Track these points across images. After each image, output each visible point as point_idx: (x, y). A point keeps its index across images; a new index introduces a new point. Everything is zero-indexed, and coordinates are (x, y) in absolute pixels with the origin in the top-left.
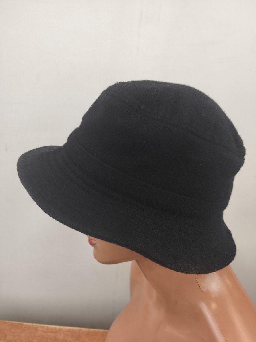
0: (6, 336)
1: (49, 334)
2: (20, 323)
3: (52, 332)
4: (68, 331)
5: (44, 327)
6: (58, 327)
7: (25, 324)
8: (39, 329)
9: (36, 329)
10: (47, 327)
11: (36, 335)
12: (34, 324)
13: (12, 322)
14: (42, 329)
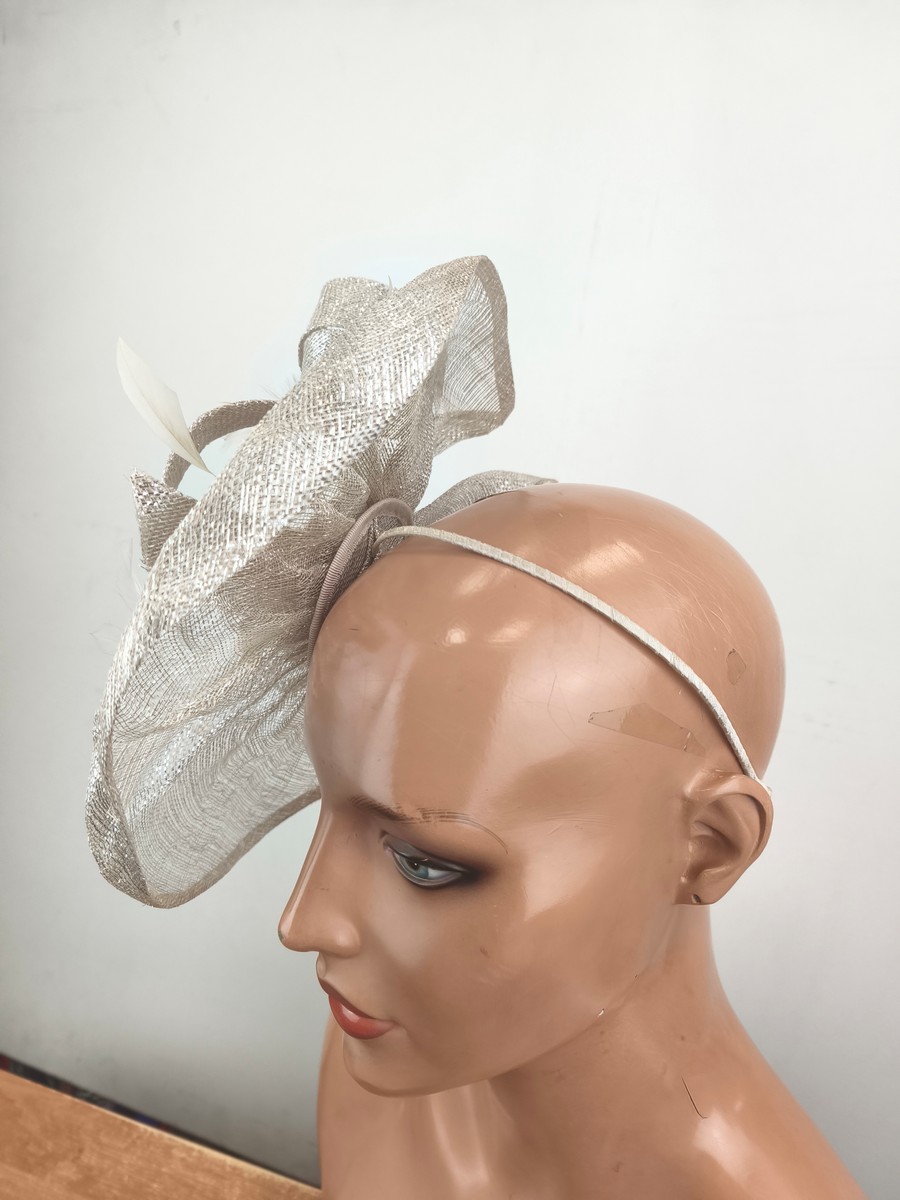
0: (81, 1151)
4: (256, 1181)
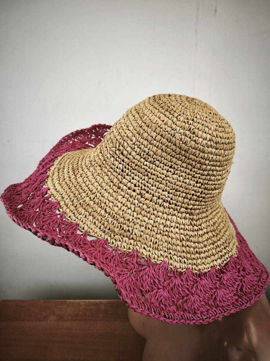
1: (92, 307)
2: (63, 300)
5: (85, 302)
6: (97, 301)
7: (68, 301)
8: (81, 303)
9: (79, 303)
10: (89, 302)
11: (81, 308)
12: (77, 301)
13: (56, 300)
14: (84, 303)
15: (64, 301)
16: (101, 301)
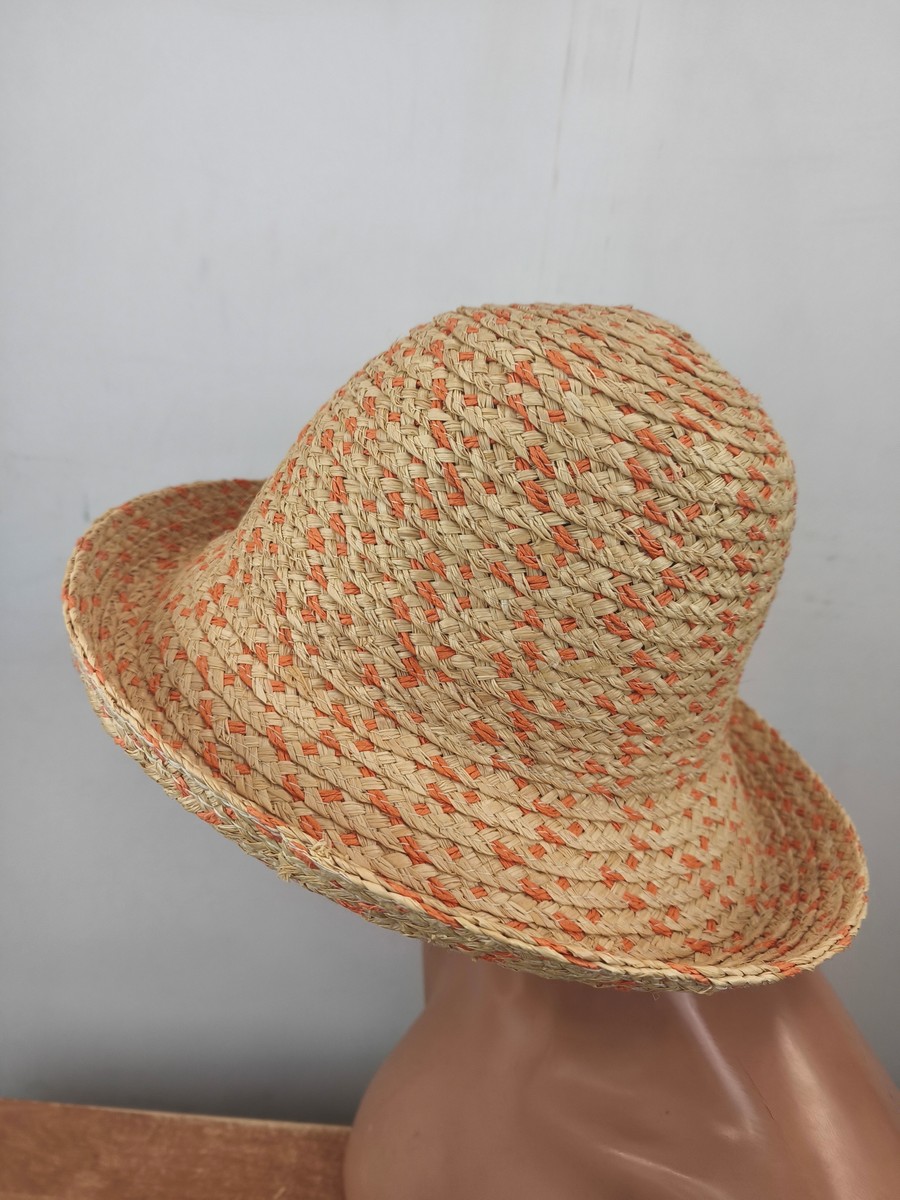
1: (248, 1150)
2: (138, 1112)
3: (254, 1141)
5: (223, 1125)
6: (272, 1125)
7: (157, 1114)
8: (208, 1131)
9: (198, 1130)
10: (238, 1128)
11: (203, 1151)
12: (190, 1118)
14: (218, 1132)
15: (141, 1116)
16: (287, 1125)
